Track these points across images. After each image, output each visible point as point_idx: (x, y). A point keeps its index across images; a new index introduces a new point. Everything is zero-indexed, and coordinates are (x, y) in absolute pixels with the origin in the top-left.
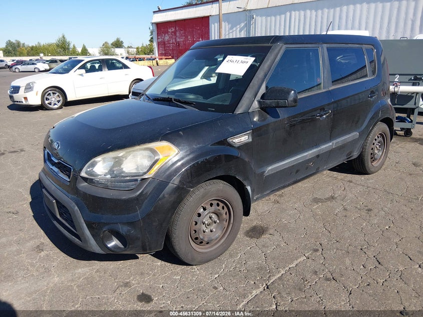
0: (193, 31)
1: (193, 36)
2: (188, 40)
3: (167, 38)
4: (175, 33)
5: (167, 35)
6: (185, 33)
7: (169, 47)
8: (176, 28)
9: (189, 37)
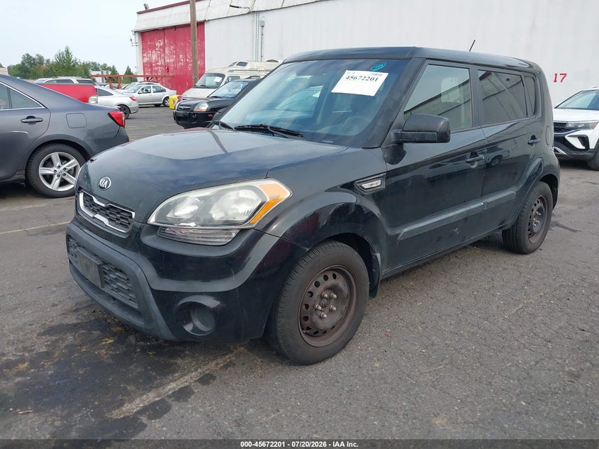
0: (186, 46)
1: (186, 55)
2: (180, 61)
3: (154, 57)
4: (163, 48)
5: (154, 52)
6: (175, 49)
7: (157, 71)
8: (164, 42)
9: (181, 56)
